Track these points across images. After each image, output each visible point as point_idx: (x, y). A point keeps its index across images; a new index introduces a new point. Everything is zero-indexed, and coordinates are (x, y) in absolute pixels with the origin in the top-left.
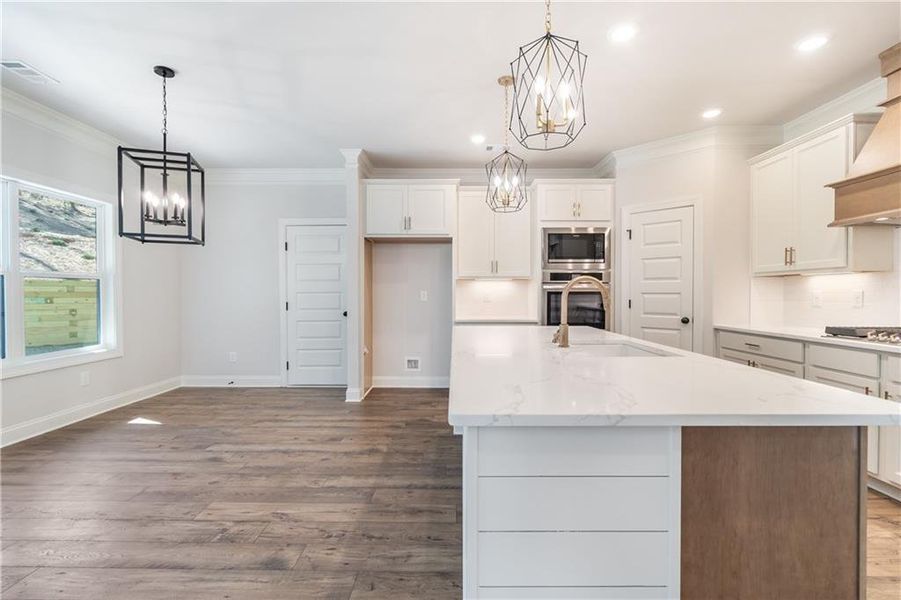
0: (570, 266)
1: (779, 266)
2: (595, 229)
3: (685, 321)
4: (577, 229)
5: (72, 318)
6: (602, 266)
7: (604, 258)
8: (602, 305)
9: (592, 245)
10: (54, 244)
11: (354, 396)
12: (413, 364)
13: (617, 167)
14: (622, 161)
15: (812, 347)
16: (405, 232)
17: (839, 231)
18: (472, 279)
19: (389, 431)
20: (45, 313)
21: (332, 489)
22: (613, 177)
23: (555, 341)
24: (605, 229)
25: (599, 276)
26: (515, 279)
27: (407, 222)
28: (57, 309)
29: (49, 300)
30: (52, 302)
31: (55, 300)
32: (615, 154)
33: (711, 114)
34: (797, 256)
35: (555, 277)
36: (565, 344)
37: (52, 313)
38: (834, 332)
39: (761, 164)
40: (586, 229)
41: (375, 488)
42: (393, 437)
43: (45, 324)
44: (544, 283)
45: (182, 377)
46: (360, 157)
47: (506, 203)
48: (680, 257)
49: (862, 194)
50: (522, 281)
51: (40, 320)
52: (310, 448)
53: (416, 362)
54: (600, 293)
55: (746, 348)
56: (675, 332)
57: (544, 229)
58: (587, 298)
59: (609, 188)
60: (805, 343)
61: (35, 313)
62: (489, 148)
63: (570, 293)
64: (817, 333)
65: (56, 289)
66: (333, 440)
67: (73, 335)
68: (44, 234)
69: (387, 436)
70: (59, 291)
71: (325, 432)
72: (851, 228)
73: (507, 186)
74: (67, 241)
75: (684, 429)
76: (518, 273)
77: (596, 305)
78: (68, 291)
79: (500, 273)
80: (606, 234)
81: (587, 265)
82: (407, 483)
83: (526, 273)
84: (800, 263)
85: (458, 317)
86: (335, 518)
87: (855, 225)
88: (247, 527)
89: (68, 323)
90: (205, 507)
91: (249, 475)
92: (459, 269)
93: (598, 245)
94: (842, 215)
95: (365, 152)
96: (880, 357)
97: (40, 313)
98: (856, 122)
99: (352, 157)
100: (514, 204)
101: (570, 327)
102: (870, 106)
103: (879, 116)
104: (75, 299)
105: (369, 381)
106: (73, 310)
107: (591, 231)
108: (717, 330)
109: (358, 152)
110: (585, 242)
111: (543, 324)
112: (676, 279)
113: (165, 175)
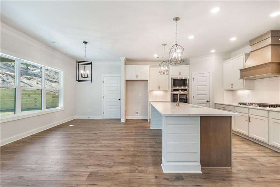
0: (178, 87)
1: (230, 88)
2: (185, 78)
3: (208, 102)
4: (180, 78)
5: (35, 101)
6: (187, 87)
7: (187, 85)
8: (187, 98)
9: (184, 82)
10: (27, 79)
11: (123, 120)
12: (137, 113)
13: (190, 62)
14: (192, 61)
15: (236, 107)
16: (136, 78)
17: (242, 80)
18: (153, 91)
19: (134, 128)
20: (28, 99)
21: (126, 138)
22: (189, 65)
23: (176, 105)
24: (187, 78)
25: (186, 90)
26: (164, 91)
27: (137, 76)
28: (31, 98)
29: (29, 95)
30: (30, 96)
31: (31, 95)
32: (190, 59)
33: (213, 51)
34: (234, 86)
35: (175, 90)
36: (179, 106)
37: (30, 99)
38: (240, 104)
39: (226, 63)
40: (182, 78)
41: (135, 138)
42: (136, 129)
43: (28, 102)
44: (172, 92)
45: (76, 116)
46: (125, 59)
47: (164, 73)
48: (206, 85)
49: (245, 72)
50: (166, 91)
51: (27, 101)
52: (116, 131)
53: (138, 112)
54: (186, 94)
55: (222, 108)
56: (205, 104)
57: (172, 78)
58: (183, 95)
59: (188, 67)
60: (234, 106)
61: (25, 99)
62: (158, 58)
63: (180, 94)
64: (237, 104)
65: (31, 92)
66: (121, 130)
67: (36, 106)
68: (24, 76)
69: (134, 129)
70: (32, 93)
71: (119, 128)
72: (245, 80)
73: (164, 69)
74: (31, 78)
75: (200, 117)
76: (165, 89)
77: (185, 98)
78: (34, 93)
79: (160, 89)
80: (188, 79)
81: (182, 87)
82: (142, 138)
83: (167, 89)
84: (234, 88)
85: (150, 100)
86: (129, 143)
87: (245, 79)
88: (110, 145)
89: (34, 102)
90: (99, 141)
91: (105, 136)
92: (150, 88)
93: (186, 82)
94: (242, 77)
95: (126, 58)
96: (249, 109)
97: (27, 99)
98: (245, 55)
99: (123, 59)
100: (166, 73)
101: (180, 103)
102: (248, 52)
103: (250, 54)
104: (36, 95)
105: (126, 118)
106: (35, 98)
107: (184, 78)
108: (215, 104)
109: (125, 58)
110: (182, 81)
111: (172, 102)
112: (205, 91)
113: (85, 66)
